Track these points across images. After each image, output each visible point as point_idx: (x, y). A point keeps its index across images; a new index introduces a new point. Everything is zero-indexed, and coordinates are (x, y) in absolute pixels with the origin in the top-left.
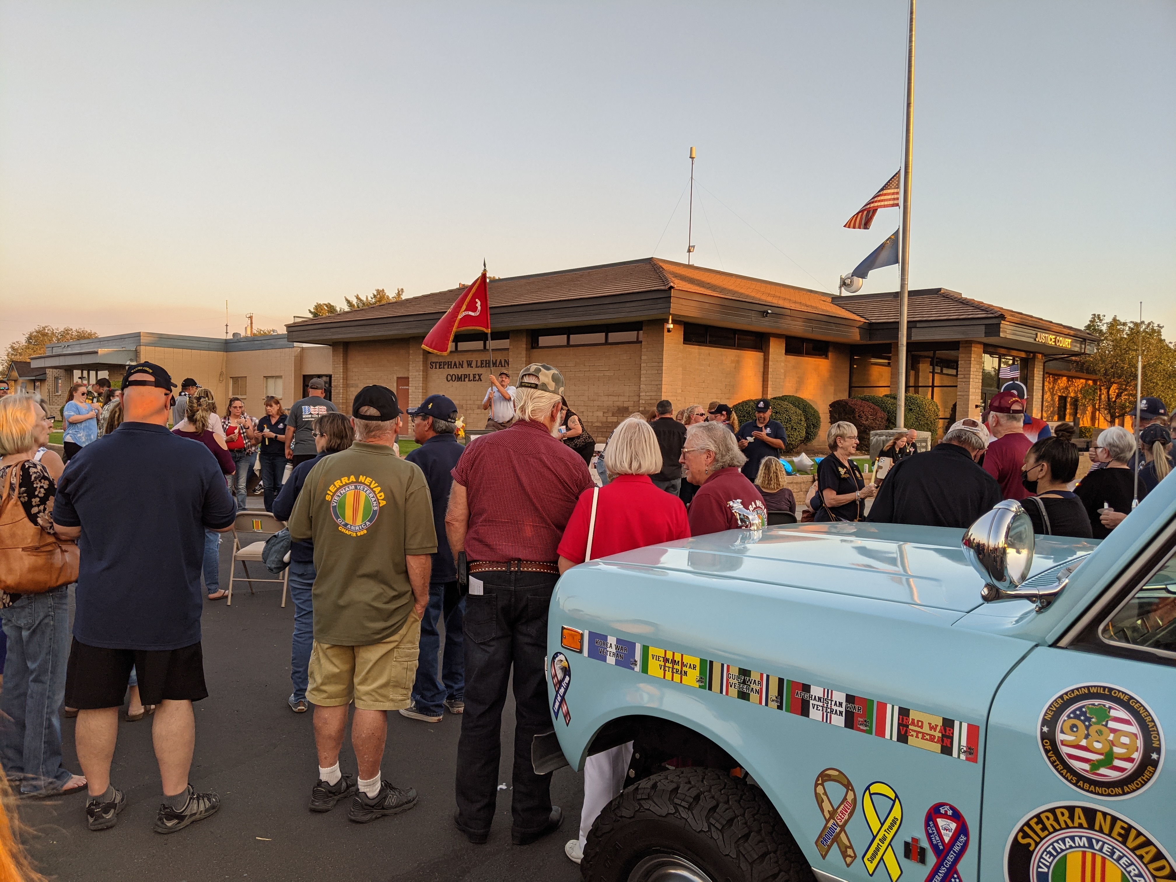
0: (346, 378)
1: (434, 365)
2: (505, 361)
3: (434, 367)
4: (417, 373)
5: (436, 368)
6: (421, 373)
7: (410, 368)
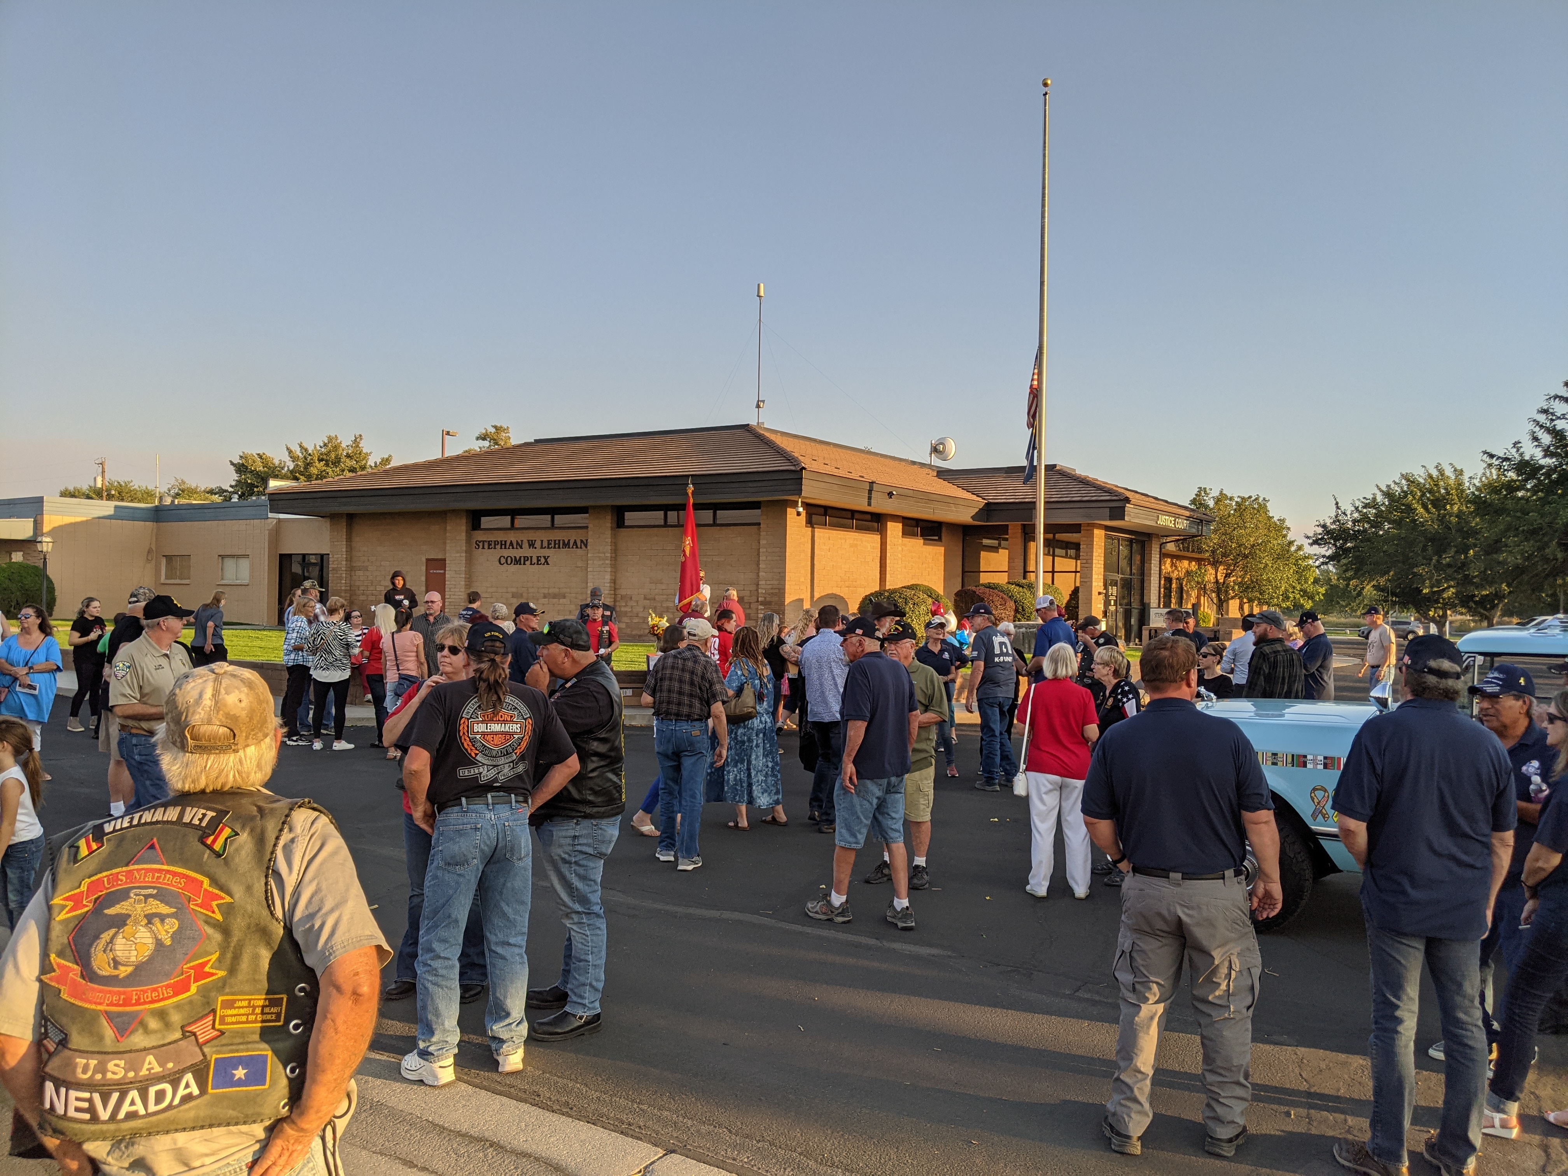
0: (350, 559)
1: (481, 544)
2: (582, 541)
3: (481, 546)
4: (458, 555)
5: (483, 548)
6: (464, 555)
7: (448, 548)
